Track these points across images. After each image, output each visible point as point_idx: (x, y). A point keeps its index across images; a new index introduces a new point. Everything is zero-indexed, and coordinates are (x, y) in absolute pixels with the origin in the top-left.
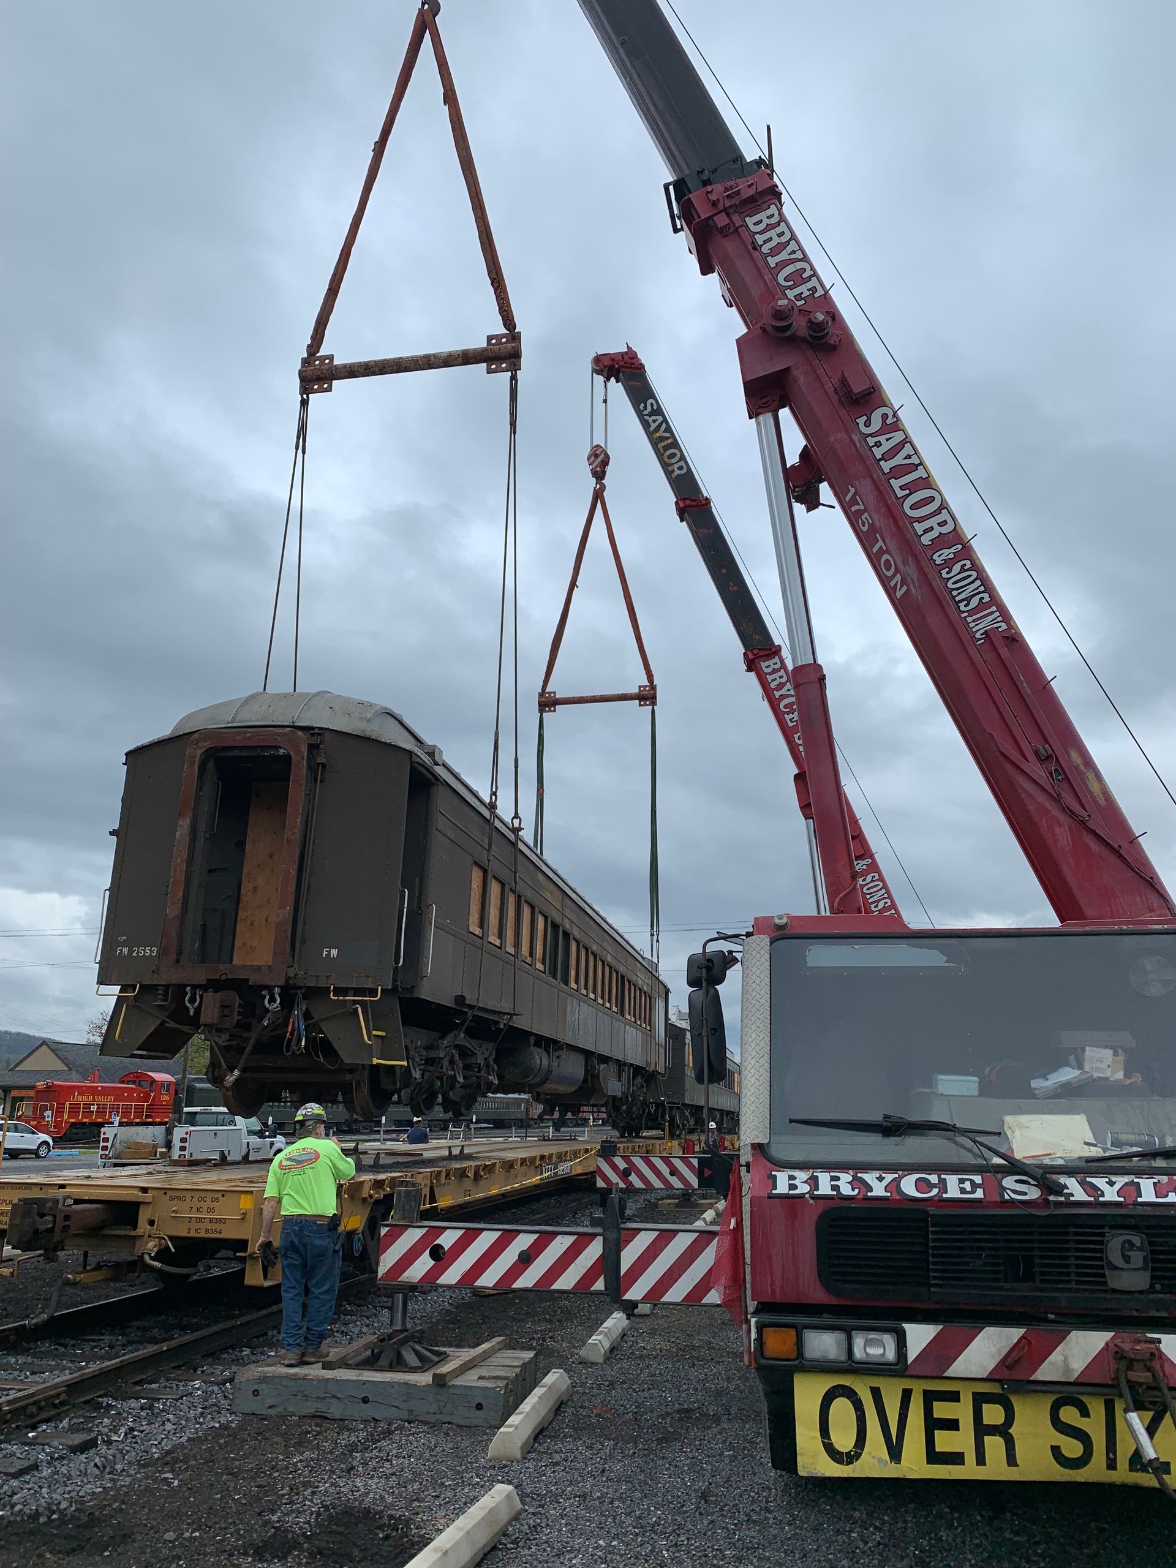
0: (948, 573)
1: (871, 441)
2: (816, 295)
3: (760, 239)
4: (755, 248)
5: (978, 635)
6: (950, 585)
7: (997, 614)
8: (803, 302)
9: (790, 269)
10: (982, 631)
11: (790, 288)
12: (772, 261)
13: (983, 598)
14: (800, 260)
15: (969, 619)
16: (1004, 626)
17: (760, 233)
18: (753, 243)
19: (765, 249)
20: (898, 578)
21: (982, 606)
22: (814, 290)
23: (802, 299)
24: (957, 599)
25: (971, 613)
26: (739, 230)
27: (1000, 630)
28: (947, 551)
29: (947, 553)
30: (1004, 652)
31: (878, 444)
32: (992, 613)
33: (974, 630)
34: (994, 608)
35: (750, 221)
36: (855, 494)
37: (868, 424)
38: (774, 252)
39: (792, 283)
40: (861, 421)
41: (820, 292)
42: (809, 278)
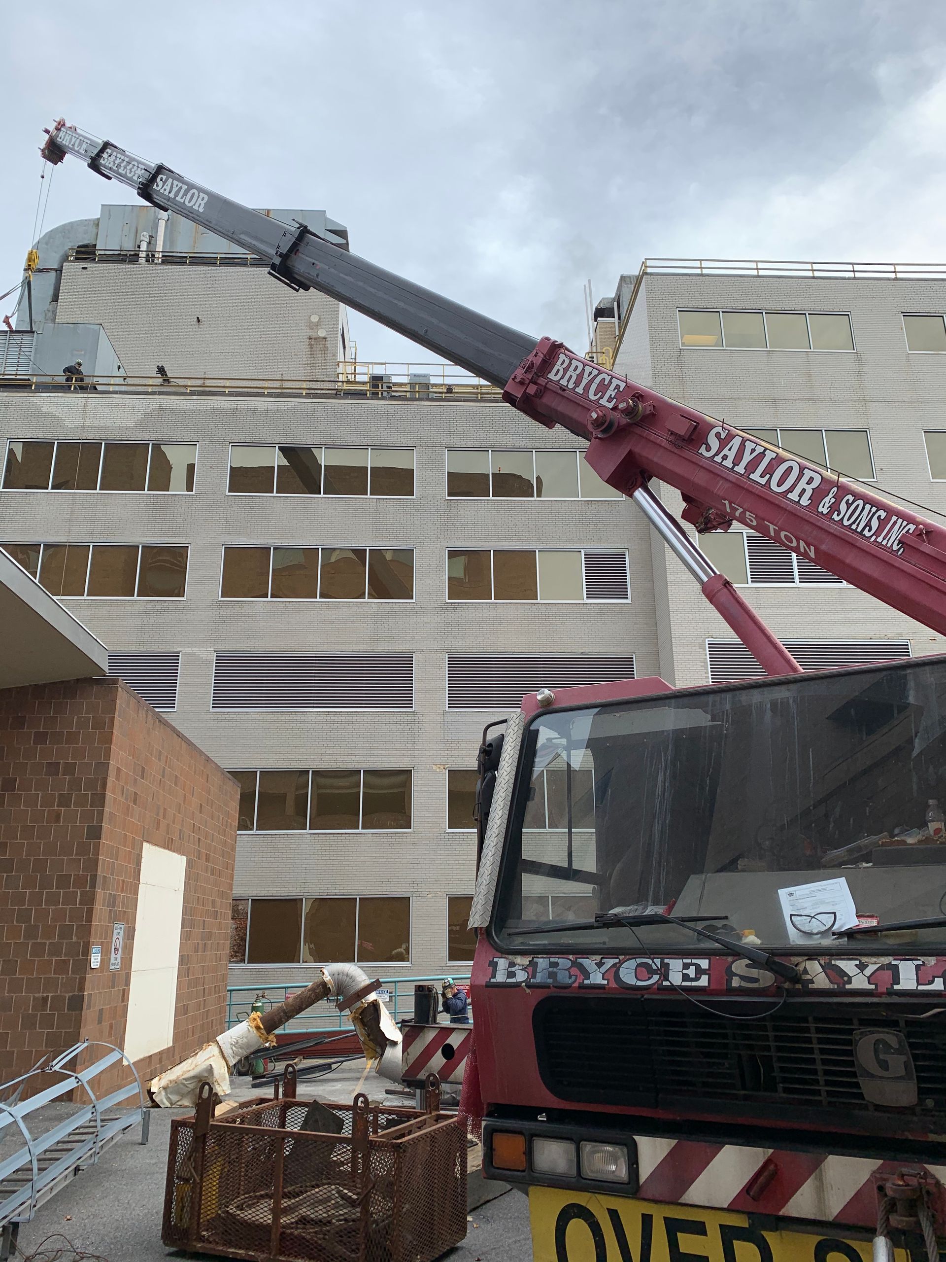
0: (838, 515)
1: (718, 459)
2: (621, 390)
3: (564, 382)
4: (564, 390)
5: (895, 548)
6: (846, 523)
7: (900, 521)
8: (615, 400)
9: (594, 387)
10: (897, 542)
11: (601, 397)
12: (580, 390)
13: (880, 516)
14: (596, 376)
15: (880, 539)
16: (912, 527)
17: (562, 378)
18: (561, 388)
19: (571, 386)
20: (802, 543)
21: (882, 523)
22: (618, 387)
23: (613, 399)
24: (859, 530)
25: (877, 533)
26: (548, 386)
27: (911, 531)
28: (827, 499)
29: (828, 500)
30: (926, 548)
31: (725, 457)
32: (895, 523)
33: (889, 545)
34: (894, 518)
35: (551, 376)
36: (730, 503)
37: (708, 449)
38: (577, 383)
39: (600, 393)
40: (703, 450)
41: (623, 385)
42: (610, 382)
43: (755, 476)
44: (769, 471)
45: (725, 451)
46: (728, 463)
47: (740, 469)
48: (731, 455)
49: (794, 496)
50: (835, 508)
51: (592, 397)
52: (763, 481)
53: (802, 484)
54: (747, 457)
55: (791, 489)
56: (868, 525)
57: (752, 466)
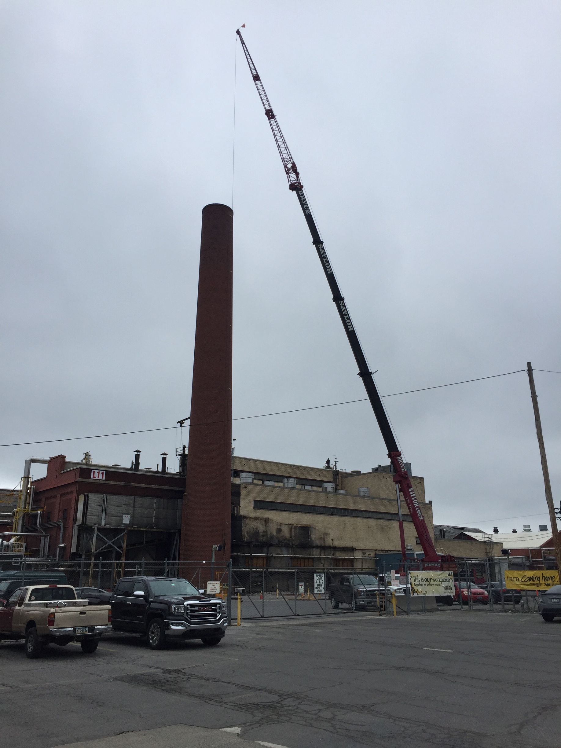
43: (413, 498)
44: (415, 499)
45: (411, 492)
46: (411, 494)
47: (412, 496)
48: (412, 493)
49: (415, 505)
50: (418, 510)
51: (401, 467)
52: (413, 500)
53: (416, 504)
54: (413, 495)
55: (415, 504)
56: (419, 515)
57: (413, 497)
